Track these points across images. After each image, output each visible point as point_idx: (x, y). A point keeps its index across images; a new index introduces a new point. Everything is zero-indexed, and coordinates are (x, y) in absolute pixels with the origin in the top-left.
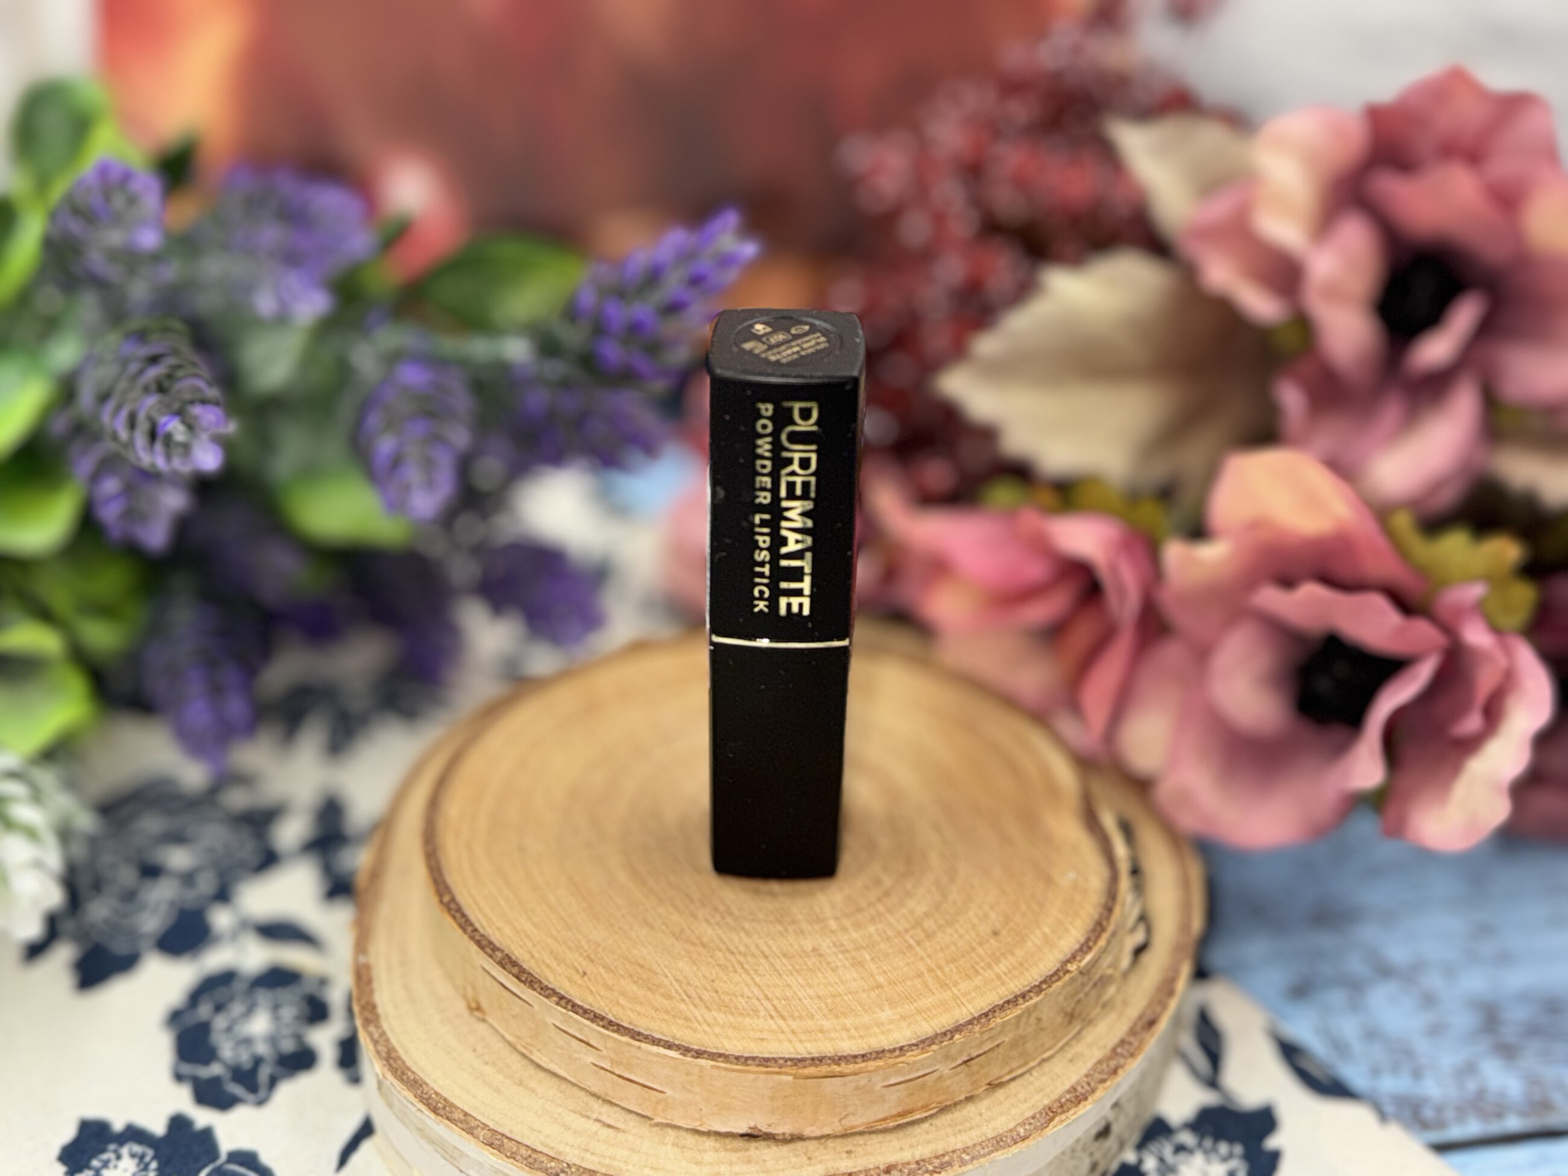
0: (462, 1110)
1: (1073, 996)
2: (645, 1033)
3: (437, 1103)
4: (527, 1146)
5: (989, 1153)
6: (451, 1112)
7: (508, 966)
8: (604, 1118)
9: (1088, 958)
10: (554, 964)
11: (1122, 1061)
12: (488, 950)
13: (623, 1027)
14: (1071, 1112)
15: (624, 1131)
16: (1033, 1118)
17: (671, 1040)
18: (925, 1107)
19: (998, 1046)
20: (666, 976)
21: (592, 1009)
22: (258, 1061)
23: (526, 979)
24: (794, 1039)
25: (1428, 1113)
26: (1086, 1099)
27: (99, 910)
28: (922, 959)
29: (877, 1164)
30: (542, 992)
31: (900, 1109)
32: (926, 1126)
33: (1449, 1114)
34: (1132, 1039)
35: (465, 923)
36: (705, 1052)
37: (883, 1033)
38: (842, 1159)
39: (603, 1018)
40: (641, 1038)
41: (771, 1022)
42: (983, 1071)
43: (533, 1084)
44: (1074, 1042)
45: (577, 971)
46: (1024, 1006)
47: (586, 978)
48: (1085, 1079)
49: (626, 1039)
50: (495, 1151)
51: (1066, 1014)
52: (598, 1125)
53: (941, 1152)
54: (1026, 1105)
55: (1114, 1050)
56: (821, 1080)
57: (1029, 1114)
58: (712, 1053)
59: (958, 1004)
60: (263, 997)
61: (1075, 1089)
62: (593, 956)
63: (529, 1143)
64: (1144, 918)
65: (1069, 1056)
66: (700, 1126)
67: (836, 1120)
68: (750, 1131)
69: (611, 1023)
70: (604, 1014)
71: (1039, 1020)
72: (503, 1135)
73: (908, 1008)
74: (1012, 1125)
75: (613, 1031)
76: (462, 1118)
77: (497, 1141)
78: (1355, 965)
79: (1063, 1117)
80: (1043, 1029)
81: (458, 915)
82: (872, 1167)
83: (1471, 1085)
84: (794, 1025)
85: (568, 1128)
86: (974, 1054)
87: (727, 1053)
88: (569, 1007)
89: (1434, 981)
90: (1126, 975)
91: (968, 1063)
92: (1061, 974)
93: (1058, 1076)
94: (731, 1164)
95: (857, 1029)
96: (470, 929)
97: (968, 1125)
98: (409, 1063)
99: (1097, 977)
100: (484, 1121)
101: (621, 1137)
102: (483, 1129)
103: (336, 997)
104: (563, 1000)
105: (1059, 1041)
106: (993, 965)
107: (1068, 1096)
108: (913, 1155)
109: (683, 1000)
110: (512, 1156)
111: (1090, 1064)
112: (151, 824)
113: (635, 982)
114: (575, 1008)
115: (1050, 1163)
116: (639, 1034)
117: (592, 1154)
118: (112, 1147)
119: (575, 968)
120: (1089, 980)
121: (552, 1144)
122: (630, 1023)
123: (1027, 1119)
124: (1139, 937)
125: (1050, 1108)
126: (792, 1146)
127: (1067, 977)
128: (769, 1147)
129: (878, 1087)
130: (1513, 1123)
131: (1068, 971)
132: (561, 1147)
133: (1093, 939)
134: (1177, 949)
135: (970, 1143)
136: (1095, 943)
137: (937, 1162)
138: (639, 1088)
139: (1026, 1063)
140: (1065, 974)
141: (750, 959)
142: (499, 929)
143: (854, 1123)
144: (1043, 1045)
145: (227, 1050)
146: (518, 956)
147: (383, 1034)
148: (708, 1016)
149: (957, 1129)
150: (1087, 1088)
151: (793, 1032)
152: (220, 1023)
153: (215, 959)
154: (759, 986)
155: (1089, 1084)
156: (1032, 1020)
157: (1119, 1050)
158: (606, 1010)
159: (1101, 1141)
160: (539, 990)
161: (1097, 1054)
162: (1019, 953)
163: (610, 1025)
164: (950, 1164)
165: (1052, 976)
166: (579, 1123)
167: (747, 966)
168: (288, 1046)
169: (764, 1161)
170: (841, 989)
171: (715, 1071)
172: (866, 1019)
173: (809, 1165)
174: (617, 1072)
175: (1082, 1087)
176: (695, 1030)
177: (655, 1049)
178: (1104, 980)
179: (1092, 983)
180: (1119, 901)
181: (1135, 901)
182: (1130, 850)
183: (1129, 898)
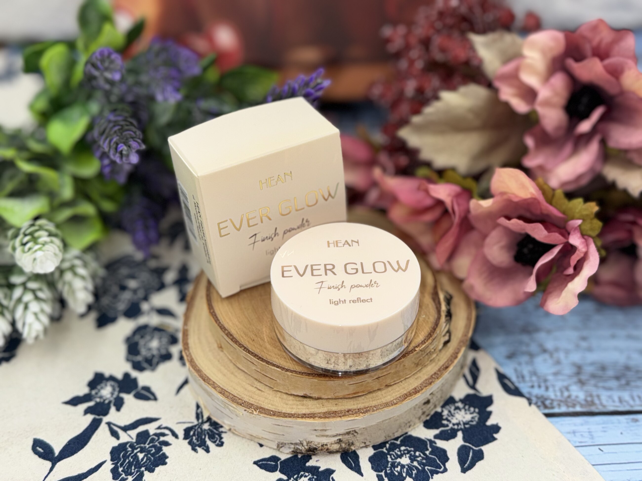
0: (213, 381)
1: (418, 358)
2: (271, 362)
3: (205, 378)
4: (232, 395)
5: (383, 408)
6: (209, 381)
7: (229, 336)
8: (258, 387)
9: (423, 346)
10: (244, 336)
11: (434, 380)
12: (223, 330)
13: (264, 359)
14: (413, 396)
15: (264, 392)
16: (400, 397)
17: (279, 365)
18: (363, 392)
19: (389, 373)
21: (254, 353)
22: (153, 356)
23: (235, 341)
25: (548, 403)
26: (419, 392)
27: (105, 301)
29: (345, 409)
30: (239, 346)
31: (355, 392)
32: (363, 397)
33: (555, 404)
34: (439, 373)
35: (217, 320)
36: (289, 370)
38: (333, 406)
39: (258, 356)
40: (269, 363)
42: (384, 381)
43: (236, 374)
44: (418, 372)
45: (251, 339)
47: (254, 342)
48: (420, 385)
49: (264, 363)
50: (222, 395)
51: (415, 364)
52: (255, 390)
53: (367, 407)
54: (398, 393)
55: (432, 376)
56: (327, 381)
57: (398, 396)
58: (291, 370)
60: (157, 334)
61: (416, 389)
62: (257, 334)
63: (233, 393)
64: (449, 332)
65: (416, 377)
66: (288, 392)
67: (332, 394)
68: (304, 395)
69: (260, 358)
70: (258, 355)
71: (404, 366)
72: (225, 390)
74: (392, 399)
75: (261, 360)
76: (213, 383)
77: (223, 392)
78: (534, 348)
79: (410, 398)
80: (406, 368)
81: (215, 317)
82: (343, 410)
83: (566, 394)
85: (246, 389)
86: (380, 376)
87: (296, 371)
88: (247, 351)
89: (562, 356)
90: (440, 351)
91: (378, 379)
92: (413, 351)
93: (411, 384)
94: (297, 405)
96: (218, 322)
97: (377, 398)
98: (197, 364)
99: (428, 352)
100: (219, 384)
101: (263, 393)
102: (219, 388)
103: (180, 336)
104: (245, 349)
105: (413, 372)
107: (413, 391)
108: (357, 407)
110: (227, 397)
111: (422, 381)
112: (124, 271)
113: (269, 344)
114: (249, 352)
115: (406, 412)
116: (269, 362)
117: (253, 398)
118: (104, 381)
119: (251, 338)
120: (425, 353)
121: (240, 394)
122: (266, 358)
123: (398, 398)
124: (447, 338)
125: (406, 395)
126: (318, 401)
127: (415, 352)
128: (310, 401)
129: (346, 385)
130: (578, 409)
131: (416, 350)
132: (243, 396)
133: (427, 339)
134: (461, 342)
135: (377, 404)
136: (427, 341)
137: (365, 410)
138: (269, 379)
139: (400, 379)
140: (414, 351)
142: (227, 323)
143: (339, 395)
144: (406, 374)
145: (144, 352)
146: (233, 332)
147: (190, 354)
149: (373, 399)
150: (420, 388)
152: (142, 342)
153: (142, 320)
155: (421, 387)
156: (402, 366)
157: (433, 376)
158: (259, 353)
159: (426, 405)
160: (238, 345)
161: (426, 377)
164: (369, 410)
165: (410, 351)
166: (250, 388)
168: (163, 352)
169: (308, 405)
171: (292, 377)
173: (323, 408)
174: (262, 373)
175: (418, 388)
177: (273, 368)
178: (431, 352)
179: (426, 354)
180: (439, 326)
181: (446, 325)
182: (448, 307)
183: (444, 325)
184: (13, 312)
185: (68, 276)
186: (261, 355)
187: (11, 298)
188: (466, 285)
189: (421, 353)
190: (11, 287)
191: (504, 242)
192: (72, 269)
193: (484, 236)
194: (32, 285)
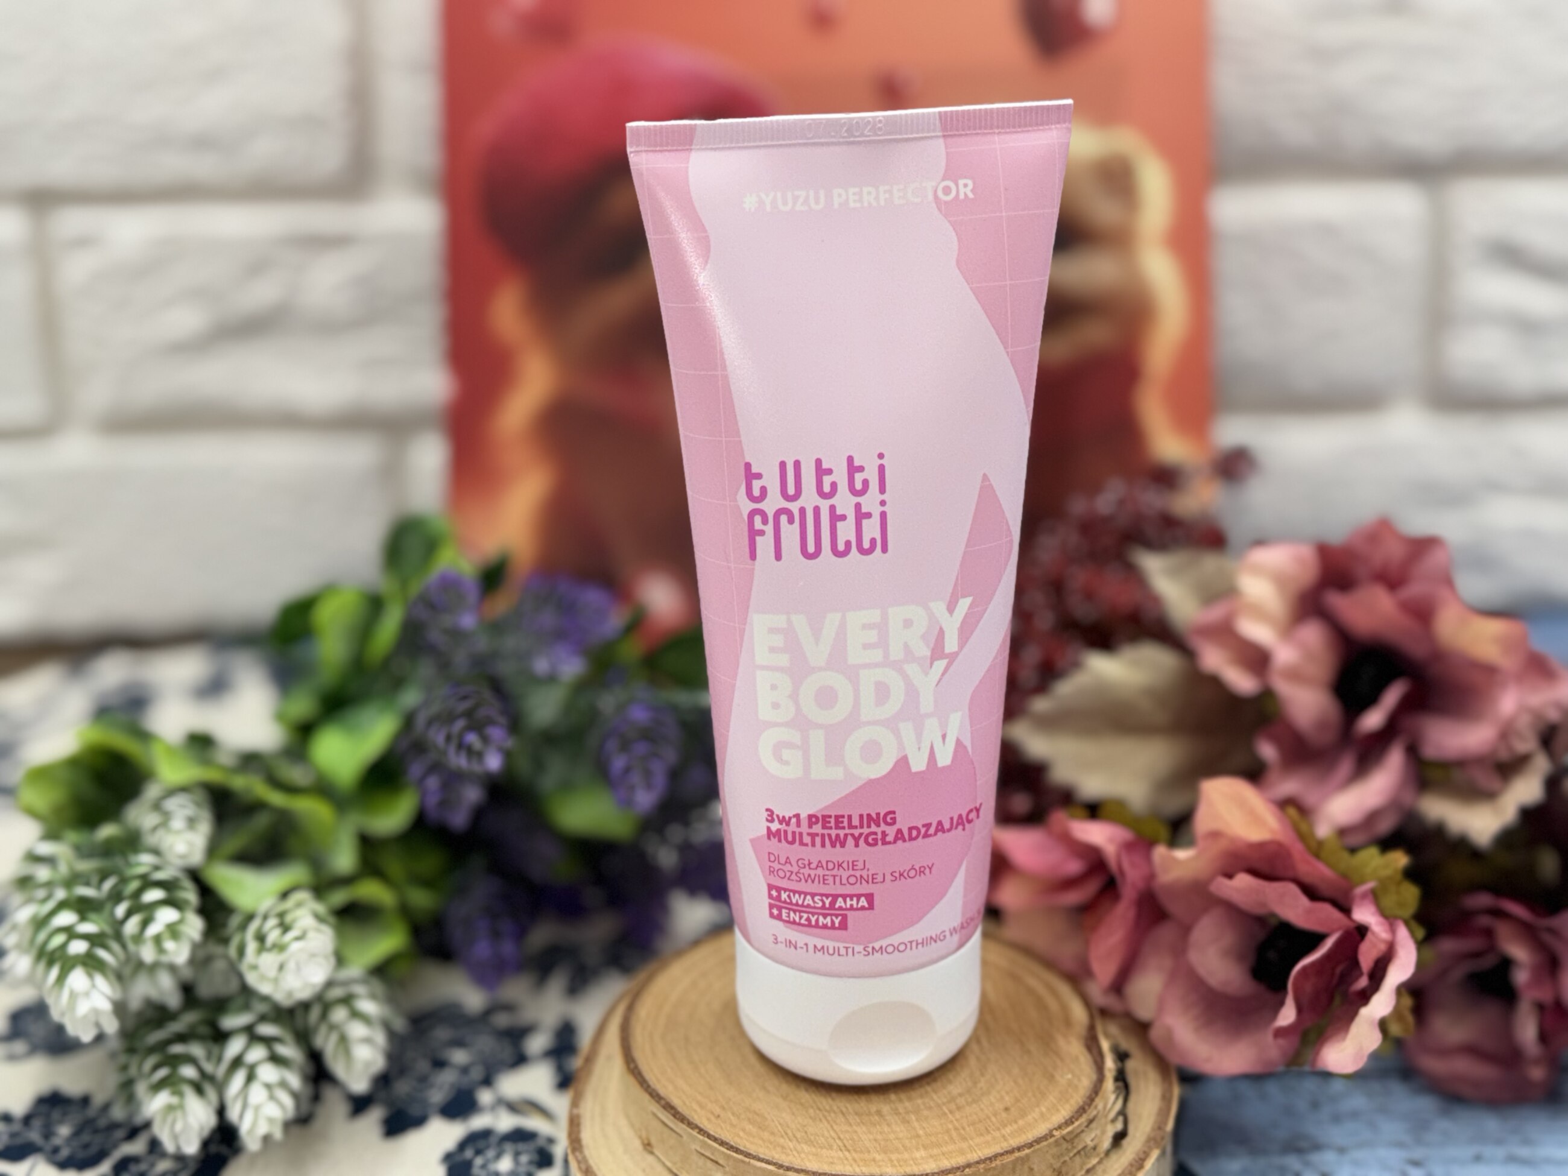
1: (1059, 1157)
2: (754, 1154)
7: (668, 1110)
9: (1070, 1128)
12: (656, 1098)
13: (740, 1150)
17: (771, 1159)
20: (773, 1121)
21: (720, 1137)
23: (679, 1117)
24: (855, 1166)
28: (952, 1122)
30: (689, 1127)
35: (642, 1080)
36: (793, 1168)
37: (916, 1164)
39: (727, 1144)
40: (751, 1157)
41: (840, 1153)
45: (714, 1115)
46: (1017, 1154)
47: (719, 1119)
49: (740, 1157)
51: (1054, 1170)
58: (796, 1169)
59: (971, 1151)
60: (509, 1147)
62: (725, 1107)
64: (1123, 1113)
70: (728, 1141)
71: (1031, 1169)
73: (935, 1151)
75: (733, 1151)
81: (639, 1077)
84: (855, 1155)
87: (807, 1169)
88: (706, 1136)
90: (1108, 1153)
92: (1048, 1137)
95: (898, 1161)
96: (645, 1085)
99: (1080, 1147)
103: (559, 1151)
104: (701, 1131)
106: (1001, 1127)
109: (782, 1136)
113: (751, 1123)
114: (709, 1136)
116: (750, 1154)
119: (713, 1113)
120: (1074, 1147)
122: (745, 1147)
124: (1119, 1126)
127: (1052, 1140)
131: (1053, 1136)
133: (1076, 1117)
134: (1152, 1141)
136: (1078, 1119)
140: (1051, 1137)
141: (833, 1115)
142: (665, 1087)
146: (675, 1104)
148: (799, 1147)
151: (855, 1161)
152: (479, 1161)
153: (479, 1122)
154: (835, 1131)
156: (1026, 1169)
158: (730, 1139)
160: (686, 1125)
162: (1021, 1122)
163: (731, 1148)
165: (1041, 1138)
167: (829, 1118)
170: (892, 1136)
172: (906, 1156)
176: (788, 1155)
177: (759, 1164)
178: (1087, 1150)
179: (1075, 1151)
180: (1100, 1094)
181: (1117, 1098)
182: (1119, 1064)
183: (1112, 1097)
184: (221, 1087)
185: (339, 1014)
186: (734, 1142)
187: (220, 1059)
188: (1155, 1034)
189: (1065, 1145)
190: (220, 1037)
191: (1229, 938)
192: (347, 1000)
193: (1186, 930)
194: (267, 1029)
